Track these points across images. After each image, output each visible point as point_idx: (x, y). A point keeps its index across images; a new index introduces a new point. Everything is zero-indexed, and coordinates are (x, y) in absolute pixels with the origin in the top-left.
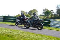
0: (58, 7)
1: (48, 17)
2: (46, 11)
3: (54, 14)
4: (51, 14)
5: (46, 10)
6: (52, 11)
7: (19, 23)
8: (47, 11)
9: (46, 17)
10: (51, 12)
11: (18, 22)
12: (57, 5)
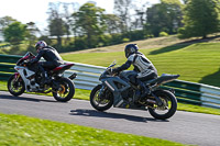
0: (54, 13)
1: (17, 49)
2: (11, 26)
3: (38, 36)
4: (29, 36)
5: (11, 23)
6: (31, 24)
7: (33, 83)
8: (13, 25)
9: (8, 48)
10: (29, 27)
11: (28, 82)
12: (50, 4)
